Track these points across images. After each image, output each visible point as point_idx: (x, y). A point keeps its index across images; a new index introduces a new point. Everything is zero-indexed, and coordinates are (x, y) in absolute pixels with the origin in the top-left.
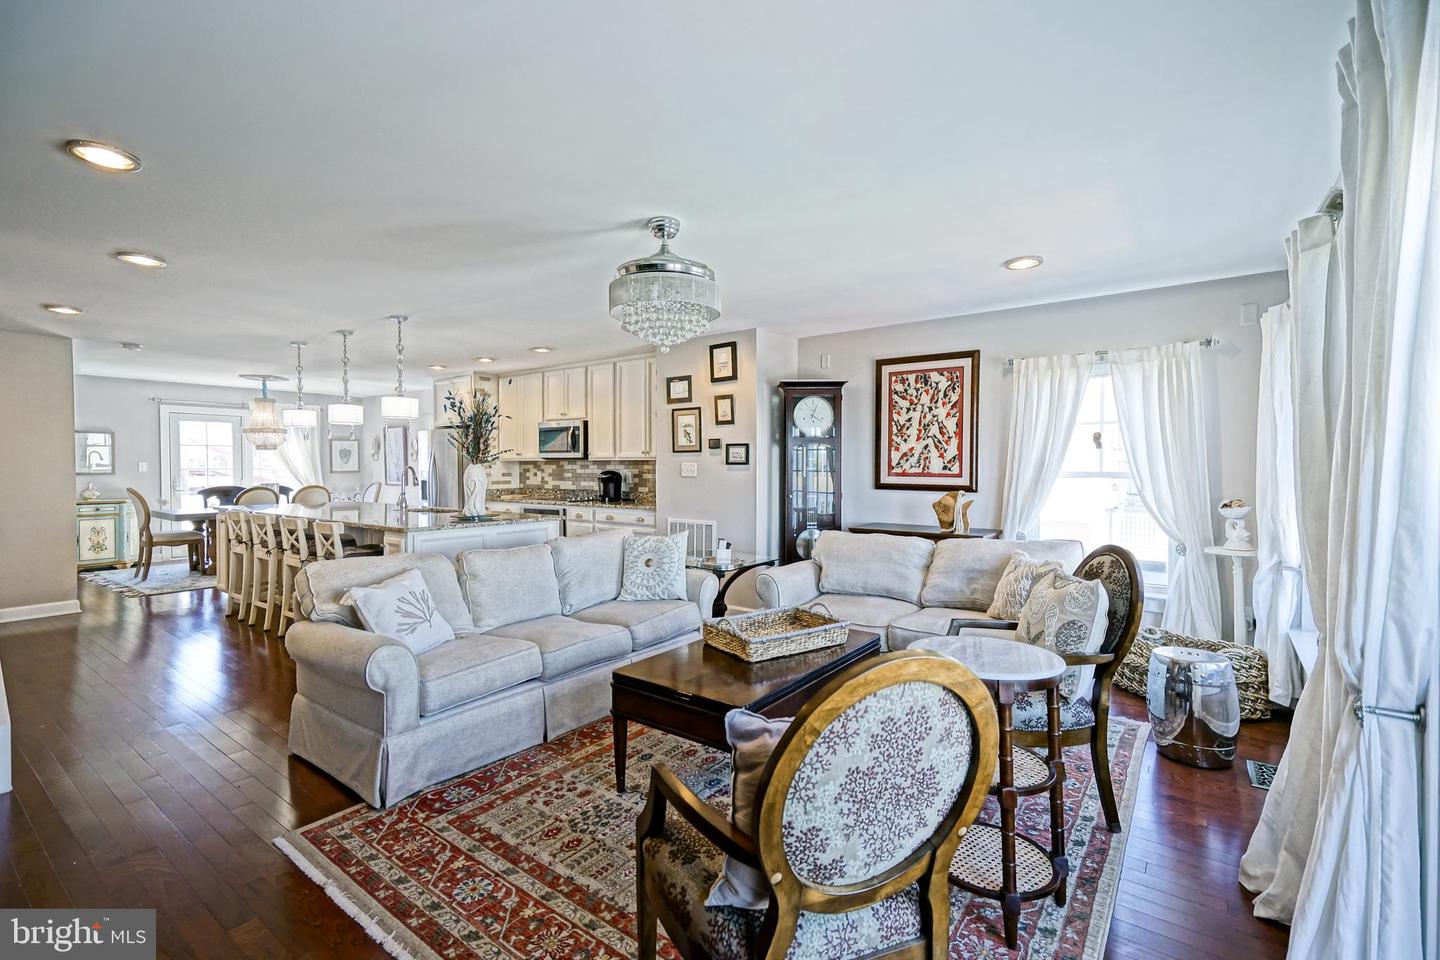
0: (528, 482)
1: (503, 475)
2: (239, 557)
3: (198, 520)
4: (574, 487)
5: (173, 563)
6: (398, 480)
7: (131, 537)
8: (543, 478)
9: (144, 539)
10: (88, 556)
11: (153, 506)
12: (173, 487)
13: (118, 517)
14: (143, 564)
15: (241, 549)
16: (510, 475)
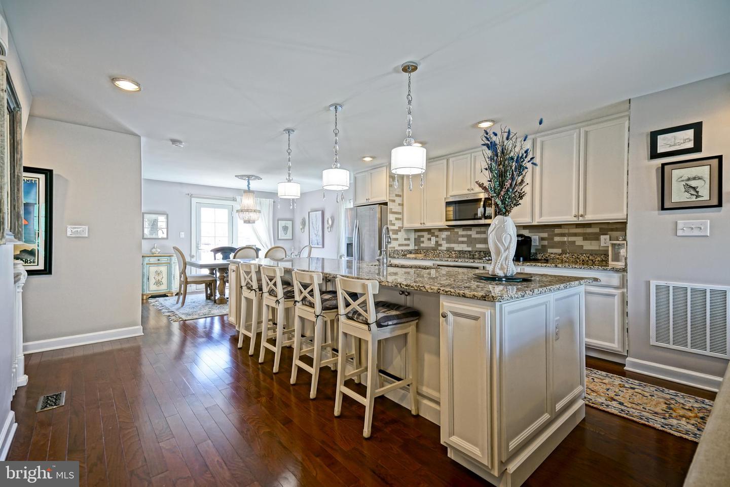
0: (422, 245)
1: (405, 239)
2: (249, 302)
3: (212, 268)
4: (470, 249)
5: (198, 295)
6: (318, 244)
7: (175, 278)
8: (437, 242)
9: (182, 279)
10: (153, 289)
11: (188, 259)
12: (197, 247)
13: (169, 265)
14: (182, 294)
15: (252, 295)
16: (409, 239)
